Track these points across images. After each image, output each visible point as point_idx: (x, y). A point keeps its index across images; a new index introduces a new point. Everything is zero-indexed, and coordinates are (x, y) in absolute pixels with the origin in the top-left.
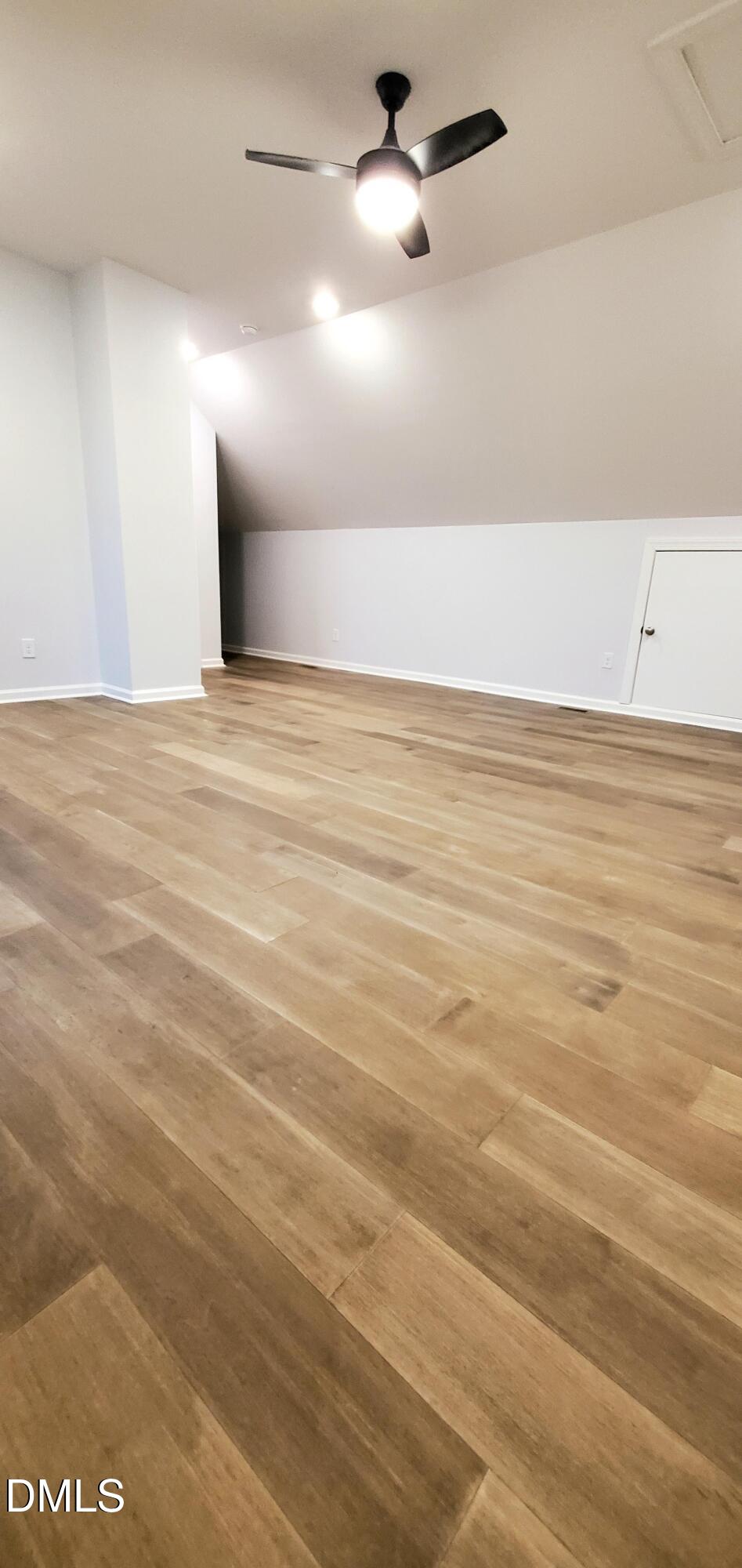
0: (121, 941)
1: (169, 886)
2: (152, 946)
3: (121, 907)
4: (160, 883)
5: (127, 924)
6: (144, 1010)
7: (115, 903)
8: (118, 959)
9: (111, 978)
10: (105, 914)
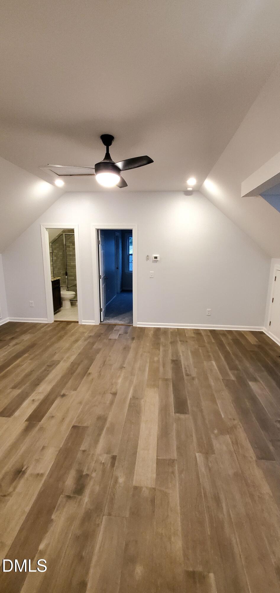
0: (236, 372)
1: (221, 377)
2: (231, 369)
3: (233, 378)
4: (222, 380)
5: (233, 374)
6: (237, 362)
7: (234, 379)
8: (237, 369)
9: (240, 367)
10: (236, 378)
